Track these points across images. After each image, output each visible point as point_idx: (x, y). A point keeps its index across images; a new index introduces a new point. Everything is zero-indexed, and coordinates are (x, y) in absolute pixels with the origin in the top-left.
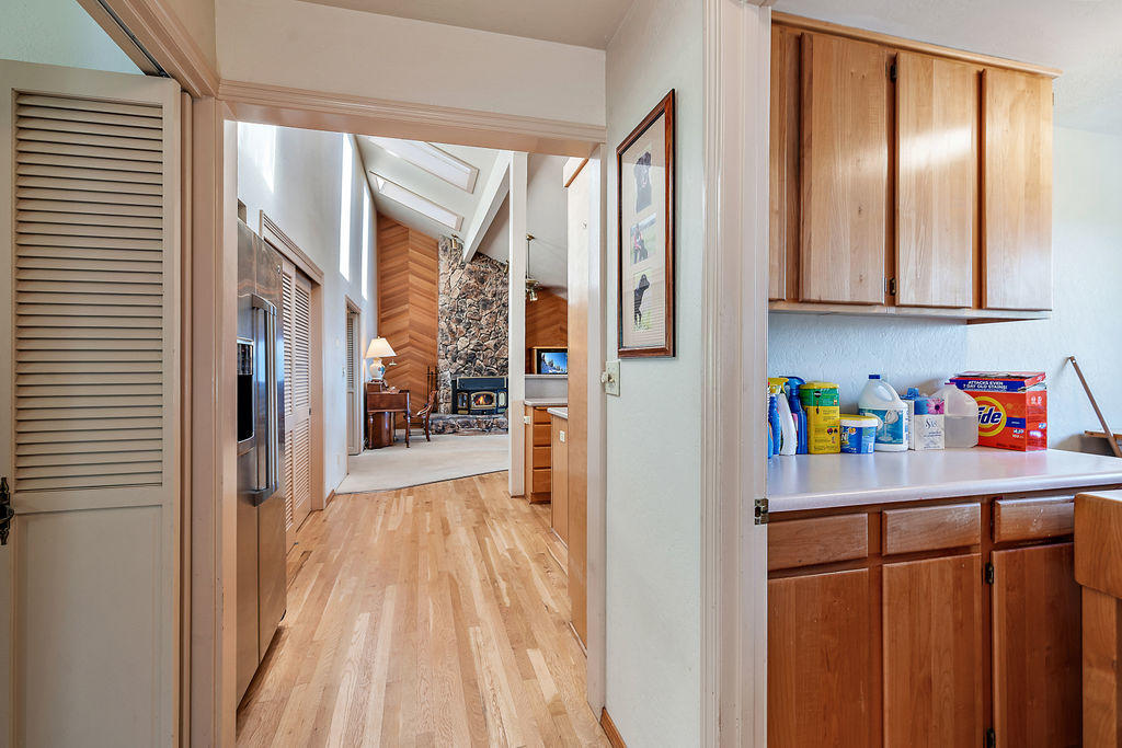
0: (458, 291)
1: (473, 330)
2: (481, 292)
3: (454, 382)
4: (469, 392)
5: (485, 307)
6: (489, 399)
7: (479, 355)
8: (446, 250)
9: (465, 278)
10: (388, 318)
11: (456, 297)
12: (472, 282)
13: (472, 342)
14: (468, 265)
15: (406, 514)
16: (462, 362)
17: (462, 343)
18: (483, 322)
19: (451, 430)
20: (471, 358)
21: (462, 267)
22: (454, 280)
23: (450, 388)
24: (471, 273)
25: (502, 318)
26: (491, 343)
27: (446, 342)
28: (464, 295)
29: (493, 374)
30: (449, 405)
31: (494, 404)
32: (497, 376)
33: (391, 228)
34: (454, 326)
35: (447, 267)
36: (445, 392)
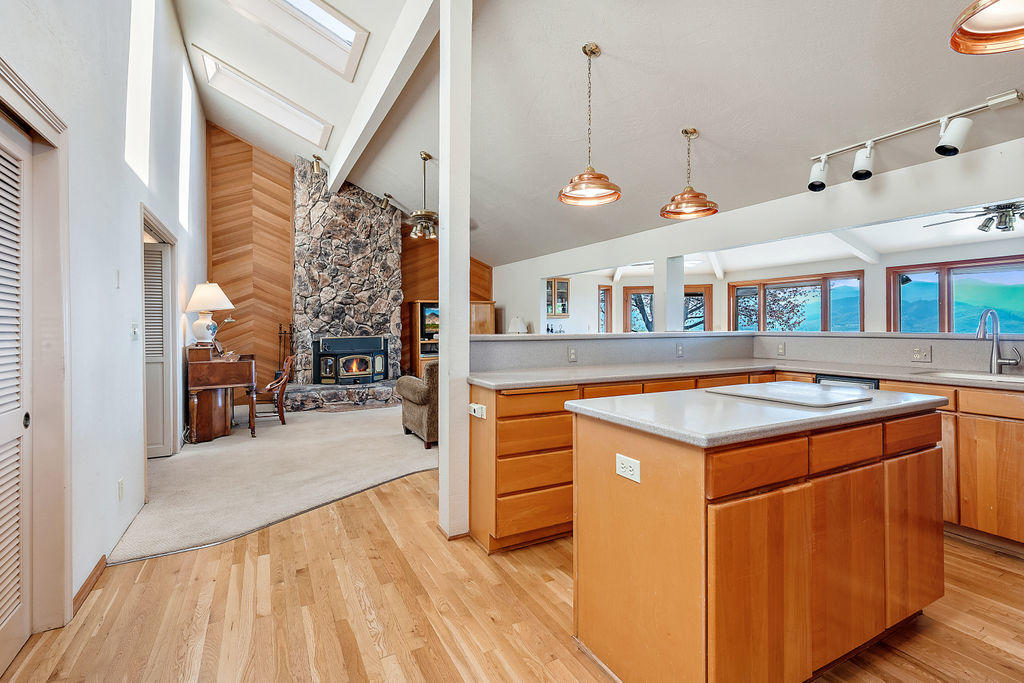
0: (322, 229)
1: (341, 279)
2: (351, 232)
3: (316, 344)
4: (336, 356)
5: (356, 250)
6: (363, 364)
7: (350, 309)
8: (304, 176)
9: (330, 213)
10: (223, 261)
11: (318, 235)
12: (340, 218)
13: (340, 293)
14: (333, 198)
15: (258, 616)
16: (326, 318)
17: (326, 294)
18: (354, 269)
19: (313, 405)
20: (339, 314)
21: (327, 198)
22: (316, 214)
23: (311, 351)
24: (338, 207)
25: (377, 265)
26: (364, 295)
27: (305, 293)
28: (329, 235)
29: (367, 333)
30: (309, 373)
31: (369, 370)
32: (372, 335)
33: (227, 143)
34: (315, 273)
35: (306, 197)
36: (303, 356)
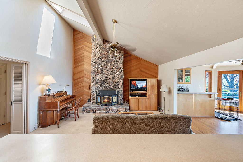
0: (98, 56)
1: (104, 71)
2: (107, 56)
3: (96, 91)
4: (101, 96)
5: (109, 62)
6: (109, 99)
7: (106, 81)
8: (94, 40)
9: (101, 51)
11: (97, 58)
12: (104, 52)
13: (104, 76)
14: (102, 46)
16: (99, 84)
17: (99, 76)
18: (108, 68)
19: (92, 112)
20: (103, 82)
21: (100, 46)
22: (97, 51)
23: (95, 94)
24: (103, 49)
25: (115, 66)
26: (111, 76)
27: (93, 76)
28: (100, 58)
29: (112, 89)
30: (94, 101)
31: (111, 101)
33: (78, 34)
34: (96, 70)
35: (94, 47)
36: (93, 95)
